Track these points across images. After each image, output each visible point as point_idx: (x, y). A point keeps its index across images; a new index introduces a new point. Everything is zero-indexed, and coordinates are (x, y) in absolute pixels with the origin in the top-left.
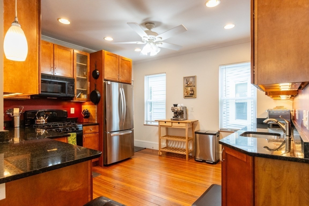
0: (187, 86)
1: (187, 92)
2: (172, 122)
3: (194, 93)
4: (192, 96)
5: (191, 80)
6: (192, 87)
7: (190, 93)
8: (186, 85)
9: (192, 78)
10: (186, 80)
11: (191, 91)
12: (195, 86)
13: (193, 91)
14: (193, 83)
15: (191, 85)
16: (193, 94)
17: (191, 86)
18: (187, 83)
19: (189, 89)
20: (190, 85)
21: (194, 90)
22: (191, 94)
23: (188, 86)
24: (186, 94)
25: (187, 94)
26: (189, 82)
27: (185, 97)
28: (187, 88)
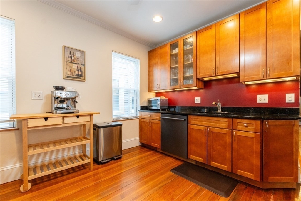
0: (71, 62)
1: (70, 71)
2: (63, 117)
3: (83, 75)
4: (80, 78)
5: (78, 55)
6: (79, 66)
7: (77, 72)
8: (70, 59)
9: (79, 53)
10: (69, 52)
11: (78, 70)
12: (84, 65)
13: (81, 71)
14: (81, 60)
15: (78, 62)
16: (81, 76)
17: (78, 64)
18: (71, 57)
19: (75, 66)
20: (75, 60)
21: (83, 71)
22: (78, 75)
23: (73, 62)
24: (69, 73)
25: (72, 73)
26: (75, 57)
27: (68, 77)
28: (70, 64)
